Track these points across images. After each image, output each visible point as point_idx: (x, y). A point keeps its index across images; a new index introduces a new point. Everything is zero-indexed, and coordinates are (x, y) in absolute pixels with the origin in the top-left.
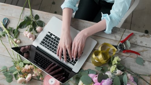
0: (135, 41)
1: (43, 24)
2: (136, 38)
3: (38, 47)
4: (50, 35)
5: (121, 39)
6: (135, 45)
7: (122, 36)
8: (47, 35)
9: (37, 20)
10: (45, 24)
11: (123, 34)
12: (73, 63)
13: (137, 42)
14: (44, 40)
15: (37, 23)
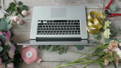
0: (117, 5)
1: (27, 8)
2: (117, 3)
3: (36, 38)
4: (41, 22)
5: (104, 6)
6: (118, 9)
7: (104, 4)
8: (39, 24)
9: (21, 5)
10: (29, 8)
11: (104, 2)
12: (77, 33)
13: (119, 6)
14: (38, 29)
15: (22, 8)
